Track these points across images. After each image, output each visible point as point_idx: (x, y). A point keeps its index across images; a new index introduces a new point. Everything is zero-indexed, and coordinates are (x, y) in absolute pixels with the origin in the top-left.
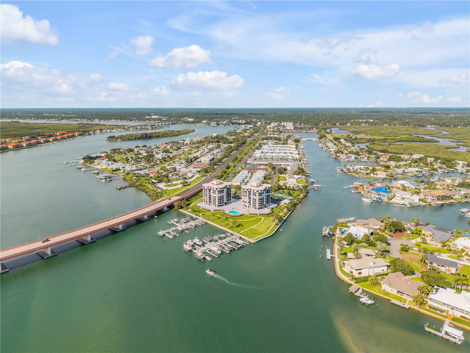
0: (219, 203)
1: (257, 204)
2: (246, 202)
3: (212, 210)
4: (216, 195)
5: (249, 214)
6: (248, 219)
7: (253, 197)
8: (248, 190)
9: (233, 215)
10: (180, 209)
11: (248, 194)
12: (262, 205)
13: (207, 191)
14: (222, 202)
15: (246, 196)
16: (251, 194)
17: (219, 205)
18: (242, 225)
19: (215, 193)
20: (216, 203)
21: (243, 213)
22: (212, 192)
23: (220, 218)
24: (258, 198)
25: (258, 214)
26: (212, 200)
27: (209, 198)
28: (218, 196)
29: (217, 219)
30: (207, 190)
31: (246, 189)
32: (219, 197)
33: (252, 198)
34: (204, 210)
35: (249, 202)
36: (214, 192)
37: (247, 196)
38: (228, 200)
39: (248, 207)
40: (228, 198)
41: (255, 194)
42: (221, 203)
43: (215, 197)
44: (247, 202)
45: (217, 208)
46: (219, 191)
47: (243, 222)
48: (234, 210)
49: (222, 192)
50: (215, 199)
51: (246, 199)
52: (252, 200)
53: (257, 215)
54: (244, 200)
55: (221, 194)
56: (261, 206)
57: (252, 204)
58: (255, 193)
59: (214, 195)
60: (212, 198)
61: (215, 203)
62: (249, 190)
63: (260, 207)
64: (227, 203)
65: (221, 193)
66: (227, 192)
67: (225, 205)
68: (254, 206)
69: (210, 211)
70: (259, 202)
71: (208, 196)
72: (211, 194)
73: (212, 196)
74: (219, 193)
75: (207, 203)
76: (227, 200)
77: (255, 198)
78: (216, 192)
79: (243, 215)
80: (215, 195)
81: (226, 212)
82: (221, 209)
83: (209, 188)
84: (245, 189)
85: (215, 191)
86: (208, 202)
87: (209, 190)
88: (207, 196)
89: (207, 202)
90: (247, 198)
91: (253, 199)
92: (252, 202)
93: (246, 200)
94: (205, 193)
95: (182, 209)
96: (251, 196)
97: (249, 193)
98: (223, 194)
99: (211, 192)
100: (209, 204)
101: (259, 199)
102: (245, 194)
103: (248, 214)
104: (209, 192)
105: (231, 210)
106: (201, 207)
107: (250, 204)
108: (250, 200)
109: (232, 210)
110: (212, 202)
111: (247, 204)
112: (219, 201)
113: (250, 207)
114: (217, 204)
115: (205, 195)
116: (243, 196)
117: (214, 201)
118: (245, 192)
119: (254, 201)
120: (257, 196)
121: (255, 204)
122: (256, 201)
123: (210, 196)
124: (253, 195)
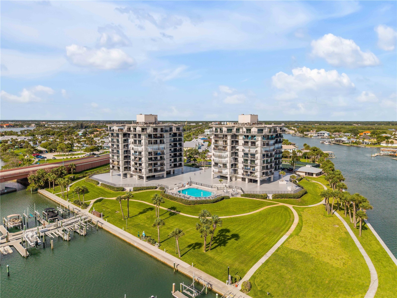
0: (150, 171)
1: (258, 168)
2: (225, 165)
3: (128, 189)
4: (143, 147)
5: (242, 196)
6: (244, 211)
7: (243, 150)
8: (230, 130)
9: (192, 198)
10: (42, 188)
11: (229, 142)
12: (269, 171)
13: (118, 141)
14: (159, 168)
16: (237, 142)
17: (151, 174)
18: (236, 236)
19: (140, 142)
20: (143, 171)
21: (221, 193)
22: (131, 140)
23: (152, 209)
24: (261, 151)
25: (270, 196)
26: (132, 163)
27: (125, 157)
28: (146, 150)
29: (141, 213)
30: (118, 135)
31: (224, 130)
32: (150, 153)
33: (241, 154)
34: (107, 190)
35: (234, 165)
36: (137, 139)
37: (229, 148)
38: (175, 166)
39: (229, 178)
40: (175, 160)
41: (250, 141)
42: (156, 171)
43: (140, 153)
44: (228, 165)
45: (145, 183)
46: (150, 136)
47: (231, 220)
48: (194, 186)
49: (159, 140)
50: (140, 159)
51: (225, 158)
52: (241, 160)
53: (265, 197)
54: (217, 160)
55: (156, 146)
56: (266, 174)
57: (240, 172)
58: (253, 136)
59: (135, 148)
60: (132, 157)
61: (140, 170)
62: (234, 130)
63: (265, 177)
64: (172, 173)
65: (156, 143)
66: (172, 144)
67: (167, 177)
68: (248, 175)
69: (123, 190)
70: (264, 162)
71: (121, 152)
72: (131, 146)
73: (132, 152)
74: (150, 143)
75: (118, 172)
76: (173, 165)
77: (253, 151)
78: (143, 137)
79: (223, 199)
80: (140, 149)
81: (169, 192)
82: (155, 185)
84: (221, 129)
85: (140, 135)
86: (122, 169)
87: (125, 135)
88: (118, 151)
89: (119, 168)
90: (228, 153)
91: (246, 154)
92: (240, 165)
93: (224, 161)
94: (115, 146)
95: (49, 189)
96: (240, 147)
97: (233, 141)
98: (162, 146)
99: (129, 140)
100: (125, 175)
101: (264, 155)
102: (221, 143)
103: (239, 196)
104: (124, 140)
105: (183, 186)
106: (100, 183)
107: (235, 171)
108: (236, 159)
109: (187, 186)
110: (133, 169)
111: (227, 172)
112: (150, 164)
113: (234, 179)
114: (144, 173)
115: (115, 151)
116: (215, 149)
117: (138, 165)
118: (220, 137)
119: (249, 161)
120: (259, 145)
121: (252, 168)
122: (254, 161)
123: (127, 152)
124: (246, 143)
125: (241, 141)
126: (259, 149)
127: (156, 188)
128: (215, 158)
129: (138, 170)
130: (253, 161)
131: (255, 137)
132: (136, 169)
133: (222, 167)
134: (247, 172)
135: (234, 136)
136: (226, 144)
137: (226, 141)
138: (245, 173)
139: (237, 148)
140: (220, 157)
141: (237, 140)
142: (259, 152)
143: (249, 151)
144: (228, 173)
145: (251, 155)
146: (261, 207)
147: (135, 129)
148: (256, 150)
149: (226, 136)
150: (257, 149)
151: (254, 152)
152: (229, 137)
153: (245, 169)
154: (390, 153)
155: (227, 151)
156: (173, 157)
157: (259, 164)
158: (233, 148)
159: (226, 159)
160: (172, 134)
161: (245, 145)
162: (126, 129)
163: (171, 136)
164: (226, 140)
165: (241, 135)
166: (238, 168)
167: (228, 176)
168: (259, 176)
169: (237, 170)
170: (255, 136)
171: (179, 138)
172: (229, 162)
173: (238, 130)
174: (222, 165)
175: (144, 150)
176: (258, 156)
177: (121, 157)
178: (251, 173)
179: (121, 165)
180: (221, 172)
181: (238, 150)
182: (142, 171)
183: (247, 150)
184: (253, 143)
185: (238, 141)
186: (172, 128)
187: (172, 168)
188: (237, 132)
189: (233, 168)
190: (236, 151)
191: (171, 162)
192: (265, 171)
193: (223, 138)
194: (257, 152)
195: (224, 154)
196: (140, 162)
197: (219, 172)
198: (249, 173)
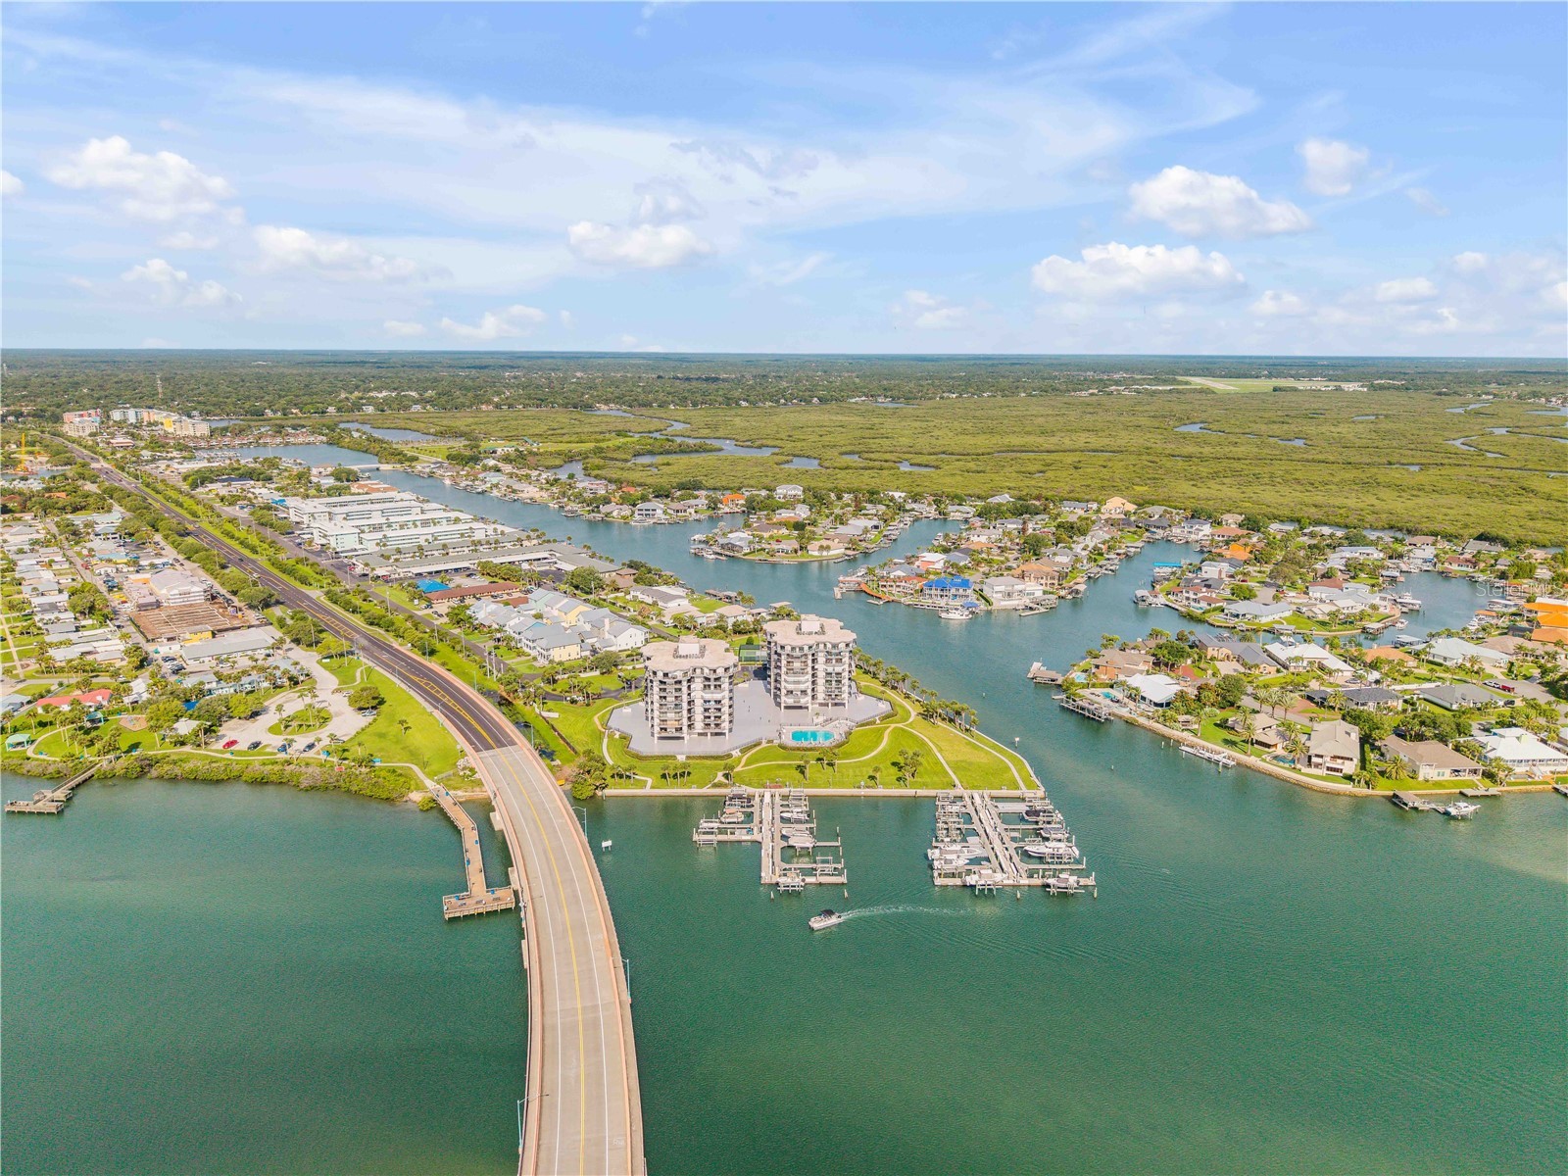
2: (804, 692)
4: (725, 692)
5: (857, 726)
7: (826, 670)
8: (810, 648)
11: (810, 663)
13: (679, 690)
15: (803, 672)
25: (878, 720)
26: (700, 716)
27: (689, 711)
33: (821, 675)
36: (713, 683)
37: (809, 669)
41: (834, 658)
44: (809, 691)
51: (806, 682)
52: (821, 681)
54: (791, 687)
57: (821, 696)
68: (834, 699)
71: (685, 706)
72: (696, 694)
73: (700, 702)
77: (838, 669)
78: (725, 680)
80: (718, 696)
82: (753, 741)
83: (690, 673)
86: (684, 728)
87: (689, 680)
88: (677, 706)
89: (678, 729)
90: (809, 677)
91: (830, 675)
92: (821, 688)
93: (802, 687)
96: (821, 666)
97: (814, 660)
99: (693, 687)
102: (797, 665)
103: (855, 728)
104: (688, 687)
107: (814, 696)
108: (814, 682)
110: (699, 725)
115: (671, 705)
116: (787, 674)
117: (713, 718)
118: (797, 658)
119: (834, 683)
120: (847, 662)
121: (836, 690)
122: (840, 682)
123: (690, 702)
124: (828, 661)
125: (821, 659)
127: (759, 744)
128: (787, 685)
129: (712, 726)
130: (838, 682)
131: (842, 654)
132: (708, 725)
136: (806, 666)
137: (805, 663)
138: (827, 697)
139: (816, 667)
140: (795, 682)
141: (816, 658)
142: (847, 670)
143: (834, 669)
144: (809, 701)
145: (837, 674)
146: (883, 733)
148: (842, 668)
149: (806, 656)
150: (844, 667)
152: (810, 656)
153: (829, 692)
155: (807, 673)
158: (813, 668)
159: (806, 684)
161: (827, 663)
164: (805, 660)
165: (822, 651)
166: (817, 692)
167: (809, 705)
168: (847, 698)
172: (810, 687)
173: (818, 646)
174: (799, 693)
175: (726, 697)
177: (685, 713)
178: (836, 695)
179: (685, 724)
180: (799, 702)
183: (830, 670)
184: (839, 661)
189: (812, 694)
190: (815, 672)
194: (844, 670)
195: (802, 679)
197: (794, 702)
198: (833, 696)
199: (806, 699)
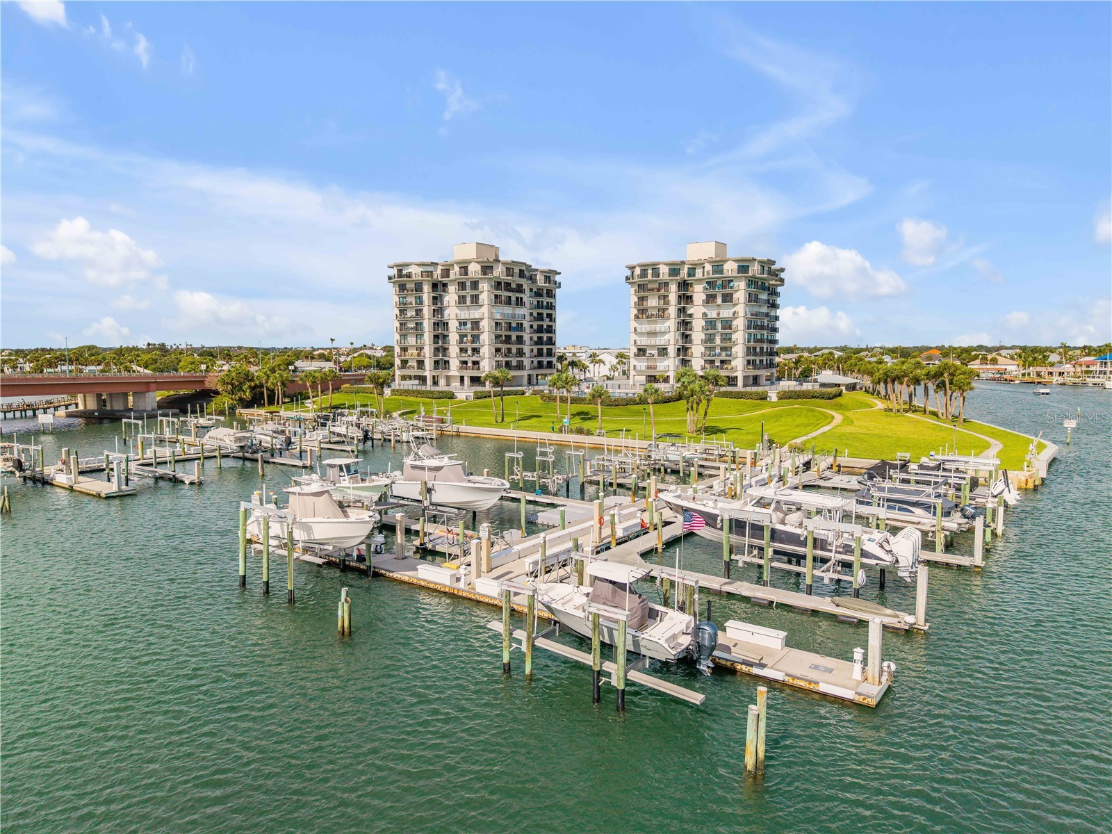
0: (499, 365)
1: (738, 351)
2: (663, 351)
3: (460, 396)
4: (485, 310)
7: (705, 314)
8: (674, 271)
11: (673, 298)
12: (758, 360)
13: (420, 301)
14: (514, 362)
16: (689, 298)
19: (475, 299)
20: (484, 363)
22: (451, 297)
24: (745, 314)
25: (773, 396)
26: (454, 350)
27: (436, 337)
28: (491, 314)
30: (419, 287)
31: (664, 270)
32: (498, 325)
33: (698, 324)
35: (683, 351)
36: (469, 292)
37: (672, 311)
38: (541, 365)
39: (672, 378)
40: (540, 352)
41: (719, 292)
42: (509, 366)
43: (476, 324)
44: (672, 350)
46: (497, 286)
49: (513, 297)
50: (475, 338)
51: (664, 333)
52: (698, 336)
53: (764, 396)
54: (644, 341)
55: (508, 310)
56: (754, 364)
57: (698, 363)
58: (728, 281)
59: (463, 314)
60: (453, 337)
61: (476, 363)
62: (685, 271)
63: (751, 372)
64: (534, 381)
65: (508, 301)
66: (536, 313)
69: (453, 396)
70: (749, 338)
71: (427, 324)
72: (453, 313)
73: (453, 325)
74: (498, 300)
75: (420, 373)
76: (536, 361)
77: (726, 313)
78: (485, 287)
80: (475, 314)
82: (519, 388)
83: (438, 274)
84: (656, 272)
85: (475, 285)
86: (428, 364)
87: (435, 286)
88: (419, 326)
89: (421, 364)
90: (671, 323)
91: (711, 323)
92: (697, 350)
93: (660, 341)
94: (410, 314)
95: (263, 408)
96: (697, 310)
97: (680, 297)
98: (519, 311)
99: (446, 299)
100: (436, 380)
101: (749, 323)
102: (653, 302)
104: (435, 298)
107: (686, 363)
108: (686, 337)
110: (454, 363)
111: (668, 365)
112: (499, 351)
114: (486, 368)
115: (411, 325)
116: (638, 318)
117: (470, 352)
118: (652, 290)
119: (718, 338)
120: (742, 300)
121: (724, 353)
122: (729, 336)
123: (441, 325)
124: (710, 298)
125: (699, 294)
126: (741, 309)
127: (524, 393)
128: (638, 339)
129: (470, 364)
130: (727, 338)
131: (731, 284)
132: (466, 362)
133: (656, 356)
134: (712, 362)
135: (684, 285)
136: (667, 303)
137: (665, 297)
138: (708, 366)
139: (689, 312)
140: (652, 334)
141: (689, 294)
142: (741, 314)
143: (718, 314)
144: (672, 368)
145: (723, 322)
146: (760, 409)
147: (466, 268)
148: (733, 310)
149: (666, 284)
150: (736, 309)
151: (731, 315)
152: (673, 287)
153: (709, 355)
154: (990, 375)
155: (668, 318)
156: (536, 343)
157: (741, 341)
158: (682, 311)
159: (667, 337)
160: (535, 290)
161: (708, 302)
162: (439, 272)
163: (533, 294)
164: (666, 294)
165: (699, 281)
166: (691, 356)
167: (671, 374)
168: (740, 367)
169: (689, 361)
170: (732, 281)
171: (548, 303)
172: (672, 342)
173: (692, 272)
174: (655, 352)
175: (486, 316)
176: (740, 323)
177: (427, 338)
178: (722, 362)
179: (427, 355)
180: (655, 368)
181: (691, 316)
182: (482, 364)
183: (712, 314)
184: (728, 298)
185: (691, 297)
186: (536, 275)
187: (535, 368)
188: (689, 275)
189: (681, 357)
190: (688, 319)
191: (533, 354)
192: (751, 358)
193: (659, 290)
194: (736, 315)
195: (660, 327)
196: (475, 345)
197: (649, 367)
198: (718, 364)
199: (666, 363)
